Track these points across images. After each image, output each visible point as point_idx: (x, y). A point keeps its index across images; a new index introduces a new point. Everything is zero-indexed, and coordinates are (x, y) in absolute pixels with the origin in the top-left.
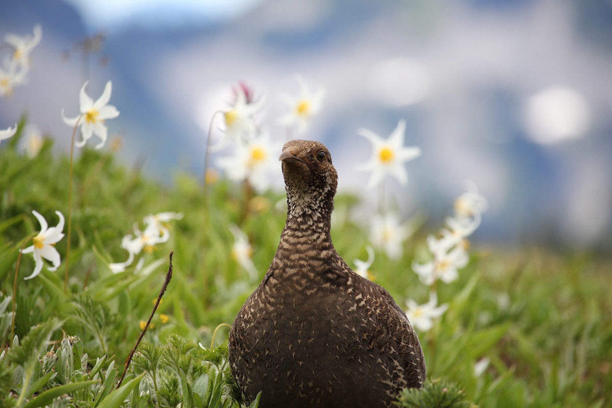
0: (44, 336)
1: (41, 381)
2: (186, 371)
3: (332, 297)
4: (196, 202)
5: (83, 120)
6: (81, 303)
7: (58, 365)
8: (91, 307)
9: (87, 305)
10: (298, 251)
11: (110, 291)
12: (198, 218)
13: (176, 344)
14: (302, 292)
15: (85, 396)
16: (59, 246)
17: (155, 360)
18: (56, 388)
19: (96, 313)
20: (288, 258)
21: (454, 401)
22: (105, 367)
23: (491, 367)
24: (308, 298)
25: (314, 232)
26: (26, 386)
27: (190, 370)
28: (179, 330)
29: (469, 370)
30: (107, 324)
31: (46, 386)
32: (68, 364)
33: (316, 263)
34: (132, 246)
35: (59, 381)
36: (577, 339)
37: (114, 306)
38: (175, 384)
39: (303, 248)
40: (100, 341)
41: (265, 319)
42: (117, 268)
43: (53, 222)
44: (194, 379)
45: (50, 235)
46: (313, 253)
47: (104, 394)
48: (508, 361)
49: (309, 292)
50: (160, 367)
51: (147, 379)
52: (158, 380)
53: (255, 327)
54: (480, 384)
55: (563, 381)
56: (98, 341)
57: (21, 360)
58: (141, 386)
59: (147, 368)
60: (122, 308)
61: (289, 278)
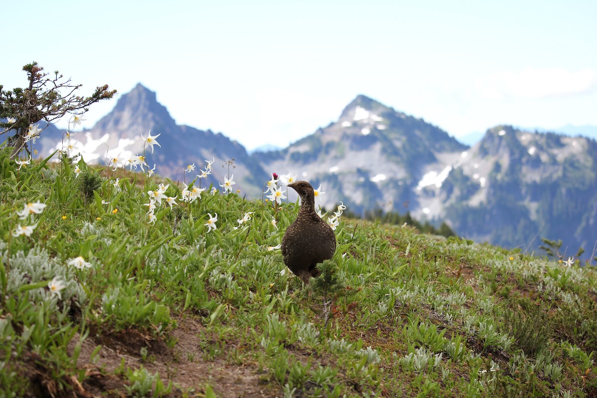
0: (212, 249)
1: (212, 262)
2: (255, 259)
3: (317, 225)
4: (262, 208)
5: (225, 185)
6: (225, 239)
7: (217, 257)
8: (228, 240)
9: (226, 239)
10: (304, 214)
11: (234, 235)
12: (263, 213)
13: (252, 251)
14: (308, 225)
15: (225, 266)
16: (216, 223)
17: (246, 255)
18: (217, 264)
19: (229, 241)
20: (301, 215)
21: (332, 266)
22: (231, 258)
23: (347, 255)
24: (310, 226)
25: (306, 208)
26: (207, 264)
27: (256, 258)
28: (254, 246)
29: (340, 256)
30: (232, 245)
31: (214, 263)
32: (220, 257)
33: (310, 217)
34: (240, 222)
35: (218, 262)
36: (373, 246)
37: (235, 240)
38: (252, 262)
39: (305, 212)
40: (231, 250)
41: (298, 234)
42: (236, 228)
43: (214, 216)
44: (257, 261)
45: (213, 220)
46: (308, 214)
47: (230, 266)
48: (353, 253)
49: (311, 225)
50: (248, 257)
51: (244, 261)
52: (247, 261)
53: (295, 236)
54: (344, 260)
55: (369, 258)
56: (230, 250)
57: (205, 257)
58: (242, 263)
59: (243, 258)
60: (237, 240)
61: (304, 222)
